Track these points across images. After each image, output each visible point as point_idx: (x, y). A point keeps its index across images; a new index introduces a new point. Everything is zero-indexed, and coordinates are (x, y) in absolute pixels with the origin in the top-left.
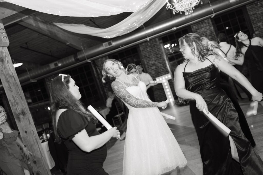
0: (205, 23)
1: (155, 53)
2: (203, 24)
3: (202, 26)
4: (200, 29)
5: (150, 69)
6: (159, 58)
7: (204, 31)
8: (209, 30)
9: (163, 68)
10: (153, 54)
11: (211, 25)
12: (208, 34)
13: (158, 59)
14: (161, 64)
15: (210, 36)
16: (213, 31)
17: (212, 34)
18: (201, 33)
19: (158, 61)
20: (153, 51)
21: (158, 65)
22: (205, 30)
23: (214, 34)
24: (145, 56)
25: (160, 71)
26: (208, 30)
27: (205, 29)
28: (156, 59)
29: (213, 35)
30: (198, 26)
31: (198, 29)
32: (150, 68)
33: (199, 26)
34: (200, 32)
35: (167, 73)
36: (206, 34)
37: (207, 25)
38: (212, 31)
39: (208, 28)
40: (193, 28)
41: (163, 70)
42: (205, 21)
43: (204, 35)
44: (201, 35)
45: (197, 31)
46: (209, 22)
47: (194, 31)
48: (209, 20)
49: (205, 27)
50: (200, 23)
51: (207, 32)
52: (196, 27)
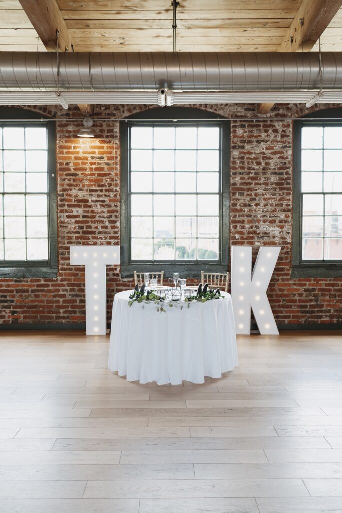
0: (276, 131)
1: (96, 169)
2: (266, 131)
3: (263, 135)
4: (255, 143)
5: (66, 211)
6: (104, 188)
7: (263, 153)
8: (279, 155)
9: (107, 224)
10: (91, 169)
11: (289, 143)
12: (272, 166)
13: (101, 191)
14: (105, 210)
15: (275, 173)
16: (289, 162)
17: (285, 171)
18: (253, 156)
19: (98, 196)
20: (94, 161)
21: (94, 209)
22: (268, 153)
23: (287, 173)
24: (64, 166)
25: (96, 228)
26: (276, 153)
27: (267, 149)
28: (93, 188)
29: (285, 176)
30: (252, 132)
31: (250, 142)
32: (66, 208)
33: (255, 133)
34: (250, 153)
35: (112, 241)
36: (267, 164)
37: (279, 139)
38: (287, 161)
39: (278, 147)
40: (235, 132)
41: (106, 227)
42: (276, 124)
43: (259, 164)
44: (253, 163)
45: (243, 147)
46: (288, 133)
47: (234, 143)
48: (288, 126)
49: (268, 143)
50: (260, 126)
51: (270, 158)
52: (246, 132)
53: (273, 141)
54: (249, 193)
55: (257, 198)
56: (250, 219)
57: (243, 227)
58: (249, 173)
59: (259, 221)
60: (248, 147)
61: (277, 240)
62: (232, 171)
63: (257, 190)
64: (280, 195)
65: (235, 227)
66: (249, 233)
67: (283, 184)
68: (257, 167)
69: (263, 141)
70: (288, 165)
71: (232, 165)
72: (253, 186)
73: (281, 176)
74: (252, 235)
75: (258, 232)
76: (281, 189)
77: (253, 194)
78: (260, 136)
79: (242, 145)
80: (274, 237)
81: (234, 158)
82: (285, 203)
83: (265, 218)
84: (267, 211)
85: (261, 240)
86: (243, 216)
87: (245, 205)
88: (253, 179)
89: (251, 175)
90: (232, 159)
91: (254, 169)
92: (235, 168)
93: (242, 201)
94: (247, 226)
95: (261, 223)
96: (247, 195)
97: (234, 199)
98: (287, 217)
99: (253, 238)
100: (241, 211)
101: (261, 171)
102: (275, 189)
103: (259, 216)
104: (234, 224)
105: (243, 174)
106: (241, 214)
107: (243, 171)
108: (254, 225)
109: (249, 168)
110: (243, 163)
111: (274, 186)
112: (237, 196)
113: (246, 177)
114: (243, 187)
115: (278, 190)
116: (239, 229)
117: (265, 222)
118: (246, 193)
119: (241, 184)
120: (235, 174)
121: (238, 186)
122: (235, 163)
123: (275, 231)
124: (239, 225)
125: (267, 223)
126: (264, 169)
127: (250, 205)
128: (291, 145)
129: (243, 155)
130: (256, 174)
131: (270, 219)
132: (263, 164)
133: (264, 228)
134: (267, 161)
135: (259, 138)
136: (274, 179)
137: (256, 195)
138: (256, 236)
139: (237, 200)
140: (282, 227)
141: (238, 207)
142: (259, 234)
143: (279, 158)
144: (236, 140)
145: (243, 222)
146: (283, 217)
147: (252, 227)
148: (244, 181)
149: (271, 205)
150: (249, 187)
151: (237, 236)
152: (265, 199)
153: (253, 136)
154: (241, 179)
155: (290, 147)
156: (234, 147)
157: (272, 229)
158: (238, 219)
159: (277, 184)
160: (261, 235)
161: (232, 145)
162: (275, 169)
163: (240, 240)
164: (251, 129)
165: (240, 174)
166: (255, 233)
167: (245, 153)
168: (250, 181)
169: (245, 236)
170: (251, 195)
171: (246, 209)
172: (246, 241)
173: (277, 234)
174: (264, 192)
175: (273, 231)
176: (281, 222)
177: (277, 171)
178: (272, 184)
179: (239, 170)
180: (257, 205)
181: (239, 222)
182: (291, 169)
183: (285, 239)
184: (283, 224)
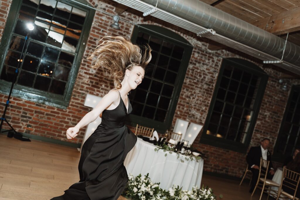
0: (213, 61)
2: (209, 60)
3: (207, 61)
4: (201, 64)
5: (85, 69)
7: (204, 71)
11: (218, 70)
12: (206, 79)
16: (215, 80)
17: (211, 84)
18: (199, 71)
21: (103, 73)
23: (212, 86)
24: (93, 40)
25: (101, 85)
26: (210, 73)
27: (207, 69)
29: (211, 87)
30: (202, 57)
31: (199, 63)
32: (86, 67)
36: (204, 77)
37: (214, 66)
38: (214, 79)
39: (212, 70)
40: (194, 54)
42: (214, 57)
43: (200, 76)
44: (197, 74)
45: (195, 64)
46: (218, 64)
47: (192, 60)
48: (220, 61)
49: (208, 66)
50: (206, 56)
51: (206, 75)
52: (199, 56)
53: (211, 66)
54: (191, 90)
55: (194, 95)
56: (188, 105)
57: (183, 109)
58: (194, 79)
59: (192, 107)
60: (197, 65)
61: (197, 120)
62: (186, 76)
63: (195, 90)
64: (206, 96)
65: (179, 107)
66: (185, 113)
67: (209, 91)
68: (199, 78)
69: (206, 64)
70: (214, 82)
71: (187, 72)
72: (194, 87)
73: (209, 86)
74: (186, 114)
75: (190, 113)
76: (207, 93)
77: (193, 92)
78: (205, 61)
79: (195, 62)
80: (197, 118)
81: (189, 69)
82: (207, 101)
83: (195, 107)
84: (197, 103)
85: (190, 118)
86: (185, 102)
87: (187, 97)
88: (195, 83)
89: (195, 81)
90: (188, 69)
91: (197, 78)
92: (188, 74)
93: (186, 94)
94: (185, 109)
95: (193, 109)
96: (190, 91)
97: (183, 91)
98: (206, 109)
99: (186, 116)
100: (185, 99)
101: (200, 80)
102: (204, 92)
103: (193, 105)
104: (179, 106)
105: (191, 79)
106: (184, 101)
107: (191, 77)
108: (189, 109)
109: (195, 77)
110: (193, 73)
111: (204, 90)
112: (185, 90)
113: (192, 81)
114: (189, 86)
115: (205, 93)
116: (181, 109)
117: (195, 109)
118: (190, 90)
119: (189, 84)
120: (187, 77)
121: (187, 85)
122: (189, 71)
123: (198, 115)
124: (181, 107)
125: (196, 110)
126: (202, 80)
127: (189, 98)
128: (218, 71)
129: (194, 68)
130: (198, 81)
131: (197, 108)
132: (202, 77)
133: (193, 112)
134: (205, 76)
135: (205, 62)
136: (205, 86)
137: (195, 93)
138: (188, 115)
139: (185, 92)
140: (202, 114)
141: (184, 97)
142: (190, 115)
143: (211, 76)
144: (193, 59)
145: (184, 106)
146: (204, 108)
147: (187, 110)
148: (190, 83)
149: (200, 101)
150: (192, 87)
151: (179, 113)
152: (198, 96)
153: (202, 60)
154: (190, 81)
155: (217, 72)
156: (191, 63)
157: (197, 113)
158: (182, 103)
159: (206, 90)
160: (191, 116)
161: (190, 61)
162: (207, 81)
163: (179, 115)
164: (202, 56)
165: (190, 78)
166: (188, 113)
167: (195, 68)
168: (193, 84)
169: (183, 114)
170: (192, 92)
171: (187, 99)
172: (182, 117)
173: (199, 117)
174: (199, 92)
175: (197, 115)
176: (202, 111)
177: (208, 83)
178: (204, 89)
179: (190, 76)
180: (193, 98)
181: (182, 105)
182: (215, 84)
183: (202, 121)
184: (203, 113)
